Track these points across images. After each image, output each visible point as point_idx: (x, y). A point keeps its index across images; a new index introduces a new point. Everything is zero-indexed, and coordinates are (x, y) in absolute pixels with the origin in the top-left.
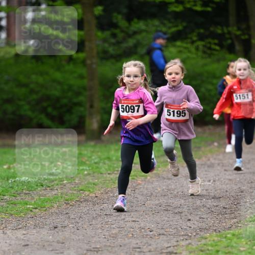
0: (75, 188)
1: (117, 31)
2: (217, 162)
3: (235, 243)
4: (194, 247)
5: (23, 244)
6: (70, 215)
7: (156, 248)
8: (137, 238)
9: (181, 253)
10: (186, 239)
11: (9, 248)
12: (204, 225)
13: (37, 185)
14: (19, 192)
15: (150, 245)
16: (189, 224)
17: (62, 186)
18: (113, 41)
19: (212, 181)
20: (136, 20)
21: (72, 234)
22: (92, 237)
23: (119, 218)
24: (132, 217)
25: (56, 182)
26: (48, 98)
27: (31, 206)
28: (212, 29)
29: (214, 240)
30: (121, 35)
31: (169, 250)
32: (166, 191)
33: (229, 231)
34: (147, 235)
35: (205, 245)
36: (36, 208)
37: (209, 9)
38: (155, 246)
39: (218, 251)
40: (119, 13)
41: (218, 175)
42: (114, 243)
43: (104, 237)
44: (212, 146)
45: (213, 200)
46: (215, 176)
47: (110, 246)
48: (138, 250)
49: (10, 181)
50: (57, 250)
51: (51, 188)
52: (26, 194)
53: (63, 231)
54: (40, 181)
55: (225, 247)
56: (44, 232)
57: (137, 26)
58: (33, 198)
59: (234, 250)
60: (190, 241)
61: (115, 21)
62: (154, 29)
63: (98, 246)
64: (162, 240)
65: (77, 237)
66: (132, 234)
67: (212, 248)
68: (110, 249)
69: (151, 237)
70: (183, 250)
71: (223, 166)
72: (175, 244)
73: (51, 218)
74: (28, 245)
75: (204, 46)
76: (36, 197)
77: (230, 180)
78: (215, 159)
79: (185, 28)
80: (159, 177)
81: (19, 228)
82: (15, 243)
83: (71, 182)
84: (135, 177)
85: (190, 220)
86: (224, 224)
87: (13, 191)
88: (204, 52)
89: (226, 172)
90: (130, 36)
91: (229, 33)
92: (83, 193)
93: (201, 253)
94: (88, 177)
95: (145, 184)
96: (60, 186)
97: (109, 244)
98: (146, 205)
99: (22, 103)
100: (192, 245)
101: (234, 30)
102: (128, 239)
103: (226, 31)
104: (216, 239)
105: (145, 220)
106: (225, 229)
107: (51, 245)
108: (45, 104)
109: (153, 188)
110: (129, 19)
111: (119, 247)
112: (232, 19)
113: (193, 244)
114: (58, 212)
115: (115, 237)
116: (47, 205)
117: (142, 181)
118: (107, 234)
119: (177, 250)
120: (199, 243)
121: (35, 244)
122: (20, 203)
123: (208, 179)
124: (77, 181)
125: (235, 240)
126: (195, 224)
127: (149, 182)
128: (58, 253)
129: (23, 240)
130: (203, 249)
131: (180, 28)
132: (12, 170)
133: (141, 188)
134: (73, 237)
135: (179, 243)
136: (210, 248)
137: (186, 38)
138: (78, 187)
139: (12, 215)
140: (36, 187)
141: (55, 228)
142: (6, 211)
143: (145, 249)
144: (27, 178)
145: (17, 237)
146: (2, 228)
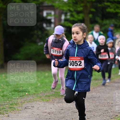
5: (61, 109)
7: (114, 111)
8: (106, 107)
11: (55, 110)
15: (112, 109)
22: (89, 106)
34: (110, 105)
42: (97, 108)
43: (93, 106)
47: (95, 110)
48: (107, 111)
50: (74, 111)
63: (91, 110)
66: (104, 105)
68: (95, 111)
69: (112, 106)
81: (60, 103)
82: (58, 109)
97: (95, 109)
102: (103, 107)
107: (72, 109)
111: (99, 110)
115: (97, 106)
121: (66, 109)
128: (75, 113)
129: (61, 107)
145: (59, 106)
146: (52, 102)
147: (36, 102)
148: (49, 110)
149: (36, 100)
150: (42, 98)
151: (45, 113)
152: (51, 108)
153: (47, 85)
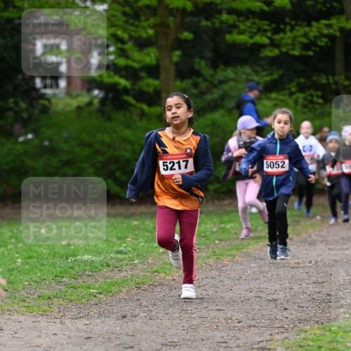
0: (148, 270)
1: (200, 80)
2: (320, 239)
3: (342, 337)
4: (292, 342)
5: (85, 336)
6: (142, 301)
7: (246, 343)
8: (223, 330)
9: (275, 349)
10: (282, 333)
11: (68, 341)
12: (303, 316)
13: (102, 266)
14: (80, 273)
15: (238, 339)
16: (285, 314)
17: (132, 267)
18: (195, 91)
19: (313, 262)
20: (222, 67)
21: (144, 325)
22: (169, 329)
23: (201, 306)
24: (217, 305)
25: (125, 262)
26: (116, 160)
27: (95, 291)
28: (314, 78)
29: (315, 334)
30: (203, 85)
31: (261, 345)
32: (258, 273)
33: (334, 323)
34: (235, 327)
35: (304, 339)
36: (101, 293)
37: (311, 53)
38: (244, 341)
39: (320, 347)
40: (202, 58)
41: (321, 255)
42: (195, 336)
43: (182, 328)
44: (314, 220)
45: (314, 284)
46: (318, 256)
48: (224, 345)
49: (70, 261)
50: (125, 344)
51: (119, 269)
52: (89, 276)
53: (133, 321)
54: (105, 260)
55: (330, 343)
56: (111, 322)
57: (225, 74)
58: (97, 281)
59: (339, 346)
60: (286, 334)
61: (197, 67)
62: (244, 77)
63: (176, 340)
64: (253, 333)
65: (150, 328)
66: (217, 326)
67: (314, 344)
68: (189, 343)
69: (240, 330)
70: (278, 346)
71: (327, 244)
72: (269, 338)
73: (118, 305)
74: (90, 338)
75: (305, 99)
76: (101, 280)
77: (336, 261)
78: (317, 235)
79: (282, 76)
80: (250, 256)
82: (76, 336)
83: (144, 262)
84: (220, 257)
85: (286, 309)
86: (328, 315)
87: (73, 272)
88: (305, 106)
89: (330, 252)
90: (215, 86)
91: (336, 83)
92: (158, 275)
93: (300, 349)
94: (163, 256)
95: (232, 265)
96: (129, 267)
97: (188, 337)
98: (234, 290)
99: (85, 165)
100: (290, 340)
101: (341, 79)
102: (212, 331)
103: (331, 80)
104: (318, 332)
105: (233, 308)
106: (329, 320)
107: (119, 338)
108: (113, 167)
109: (242, 270)
110: (214, 66)
111: (200, 341)
112: (339, 66)
113: (290, 338)
114: (127, 298)
115: (195, 328)
116: (114, 289)
117: (229, 261)
118: (187, 325)
119: (271, 345)
120: (298, 337)
121: (99, 337)
122: (82, 287)
123: (308, 260)
124: (150, 261)
125: (341, 333)
126: (293, 313)
127: (237, 262)
128: (126, 348)
129: (85, 331)
130: (301, 344)
131: (275, 76)
132: (73, 247)
133: (227, 270)
134: (145, 328)
135: (273, 337)
136: (311, 343)
137: (283, 89)
138: (152, 268)
139: (71, 301)
140: (101, 268)
141: (124, 317)
142: (65, 296)
143: (232, 343)
144: (90, 257)
145: (77, 328)
146: (59, 317)
147: (10, 315)
148: (48, 339)
149: (8, 310)
150: (26, 305)
151: (36, 348)
152: (55, 334)
153: (42, 265)
